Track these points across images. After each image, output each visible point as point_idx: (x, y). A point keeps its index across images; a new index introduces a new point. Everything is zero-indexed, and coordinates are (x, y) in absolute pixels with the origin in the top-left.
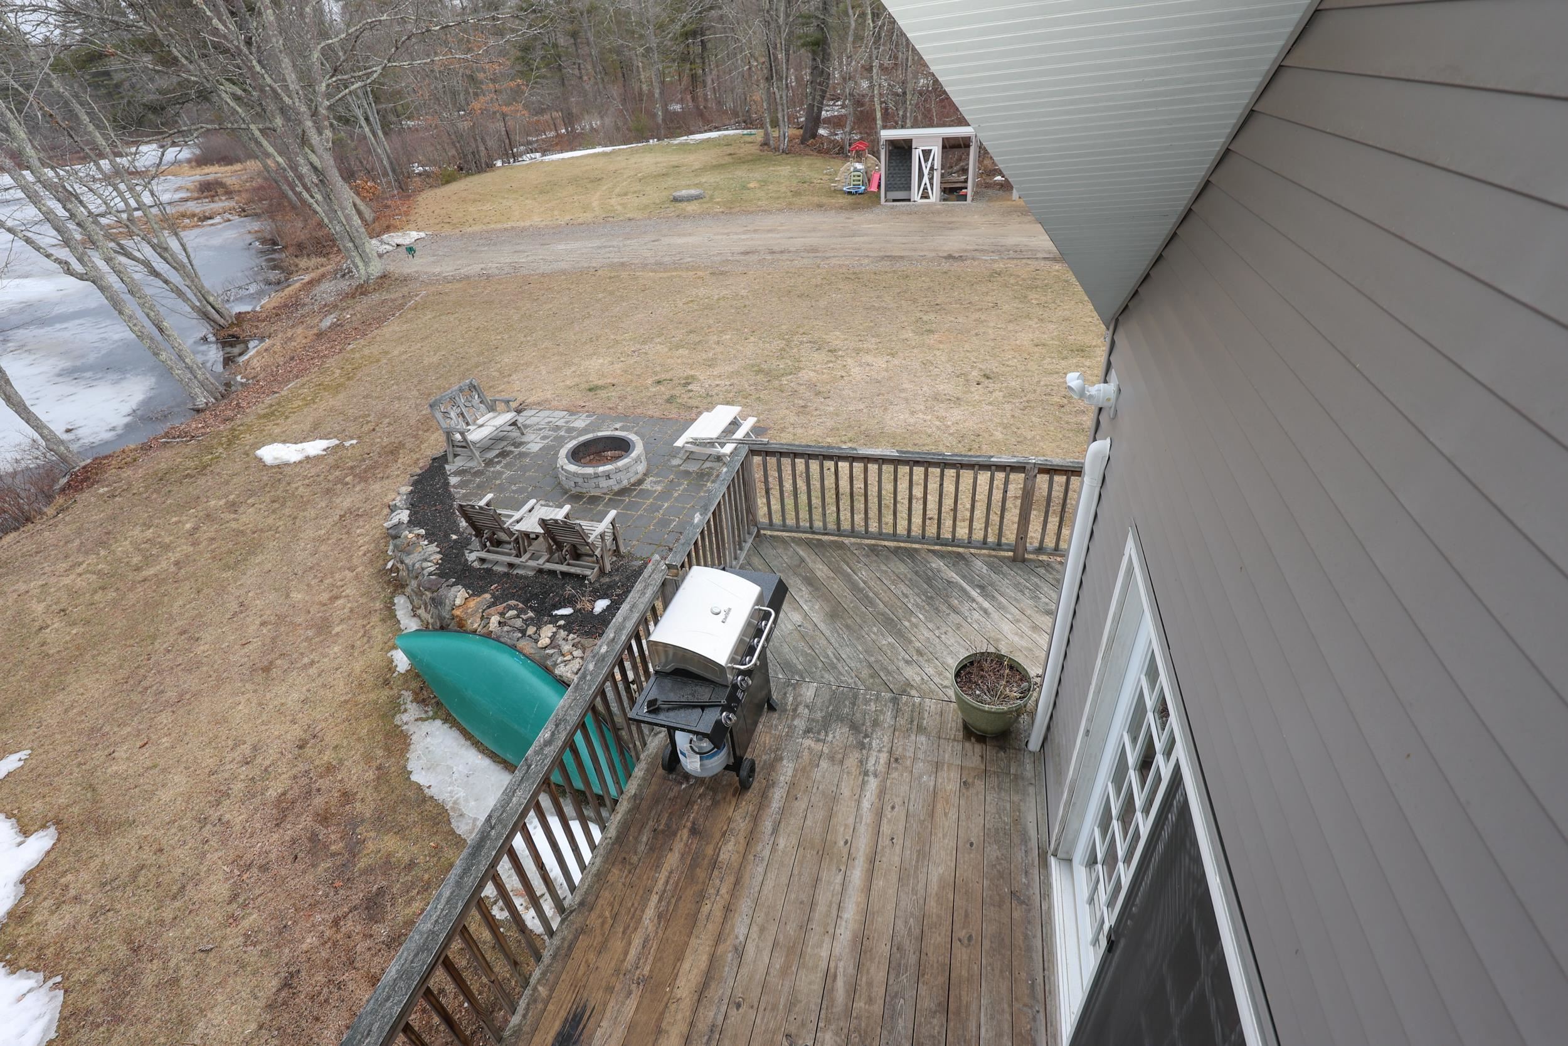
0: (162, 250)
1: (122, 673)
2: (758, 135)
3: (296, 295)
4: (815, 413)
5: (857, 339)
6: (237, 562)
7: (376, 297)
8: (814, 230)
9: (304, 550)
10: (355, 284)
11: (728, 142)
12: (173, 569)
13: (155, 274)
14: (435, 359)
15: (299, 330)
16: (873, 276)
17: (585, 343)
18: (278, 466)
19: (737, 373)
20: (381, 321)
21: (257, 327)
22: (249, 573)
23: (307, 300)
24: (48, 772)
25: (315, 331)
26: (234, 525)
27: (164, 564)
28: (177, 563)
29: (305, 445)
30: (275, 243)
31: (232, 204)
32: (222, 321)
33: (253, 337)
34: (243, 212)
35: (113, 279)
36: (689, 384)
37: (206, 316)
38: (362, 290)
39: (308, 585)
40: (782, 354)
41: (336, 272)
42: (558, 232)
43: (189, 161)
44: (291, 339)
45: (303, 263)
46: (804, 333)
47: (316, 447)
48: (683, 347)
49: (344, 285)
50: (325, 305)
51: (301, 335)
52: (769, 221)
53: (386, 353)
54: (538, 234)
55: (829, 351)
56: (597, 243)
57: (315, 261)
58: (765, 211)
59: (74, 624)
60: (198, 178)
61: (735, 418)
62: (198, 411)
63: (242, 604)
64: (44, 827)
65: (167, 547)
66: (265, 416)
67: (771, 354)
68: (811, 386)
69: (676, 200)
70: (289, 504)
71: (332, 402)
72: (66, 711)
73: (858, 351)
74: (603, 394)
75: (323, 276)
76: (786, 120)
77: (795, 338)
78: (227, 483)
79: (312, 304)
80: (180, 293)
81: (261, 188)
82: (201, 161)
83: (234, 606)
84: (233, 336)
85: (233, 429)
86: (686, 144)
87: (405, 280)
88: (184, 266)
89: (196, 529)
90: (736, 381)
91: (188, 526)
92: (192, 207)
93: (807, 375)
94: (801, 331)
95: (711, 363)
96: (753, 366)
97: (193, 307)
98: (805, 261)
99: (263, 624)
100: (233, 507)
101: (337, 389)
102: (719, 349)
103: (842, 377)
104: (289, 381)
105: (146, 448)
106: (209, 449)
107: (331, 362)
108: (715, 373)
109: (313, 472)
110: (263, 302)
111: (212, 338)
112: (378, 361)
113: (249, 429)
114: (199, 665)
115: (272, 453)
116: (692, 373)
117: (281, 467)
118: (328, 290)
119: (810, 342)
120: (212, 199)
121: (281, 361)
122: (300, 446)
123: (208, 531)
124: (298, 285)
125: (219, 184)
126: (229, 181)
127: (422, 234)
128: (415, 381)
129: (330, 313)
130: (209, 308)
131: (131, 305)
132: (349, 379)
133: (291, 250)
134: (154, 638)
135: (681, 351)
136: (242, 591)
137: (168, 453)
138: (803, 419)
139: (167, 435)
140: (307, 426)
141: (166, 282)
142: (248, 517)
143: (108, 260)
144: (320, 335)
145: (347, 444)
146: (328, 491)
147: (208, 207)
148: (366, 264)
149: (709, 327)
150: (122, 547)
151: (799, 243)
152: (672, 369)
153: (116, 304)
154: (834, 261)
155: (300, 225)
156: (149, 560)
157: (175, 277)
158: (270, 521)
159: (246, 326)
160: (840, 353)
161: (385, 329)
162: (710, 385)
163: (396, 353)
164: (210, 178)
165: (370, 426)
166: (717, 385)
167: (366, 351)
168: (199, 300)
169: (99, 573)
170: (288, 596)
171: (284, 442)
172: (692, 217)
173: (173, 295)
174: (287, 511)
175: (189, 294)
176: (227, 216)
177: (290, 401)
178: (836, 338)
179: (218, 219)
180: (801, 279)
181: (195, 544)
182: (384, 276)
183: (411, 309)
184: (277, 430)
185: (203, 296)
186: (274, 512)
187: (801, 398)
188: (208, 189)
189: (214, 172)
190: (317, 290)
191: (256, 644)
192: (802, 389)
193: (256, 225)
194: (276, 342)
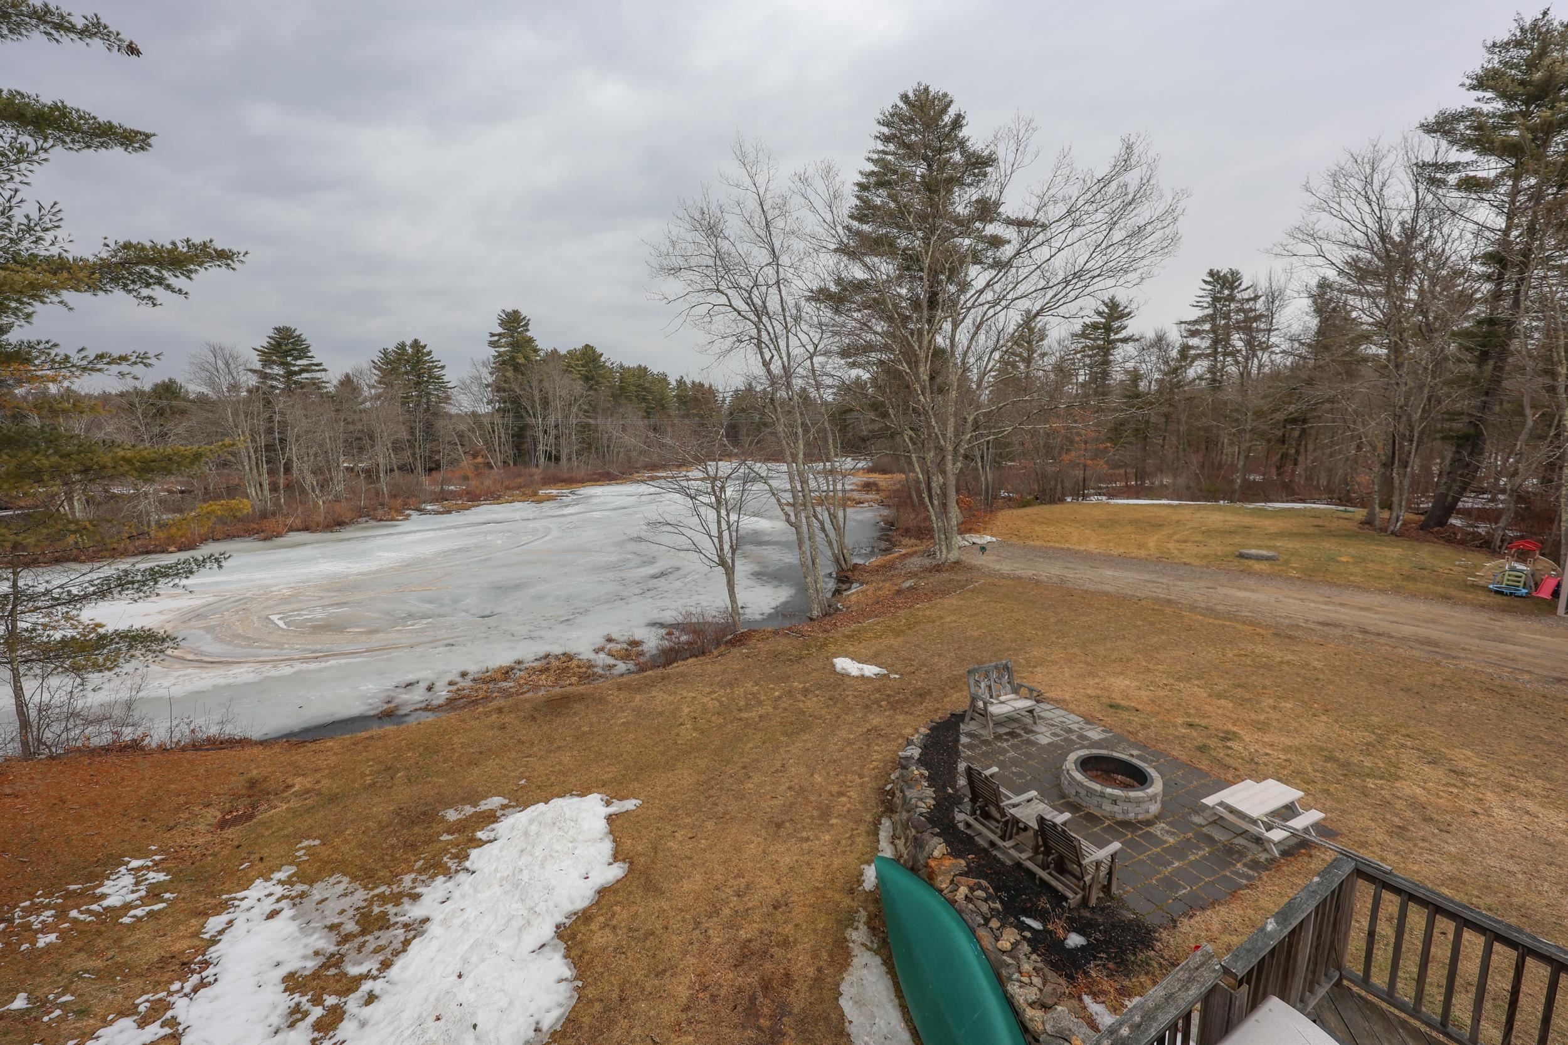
0: (833, 517)
1: (703, 778)
2: (1360, 513)
3: (893, 562)
4: (1422, 844)
5: (1506, 771)
6: (792, 733)
7: (946, 576)
8: (1434, 622)
9: (835, 744)
10: (935, 563)
11: (1316, 515)
12: (757, 719)
13: (823, 529)
14: (976, 634)
15: (888, 584)
16: (1539, 699)
17: (1114, 661)
18: (842, 675)
19: (1298, 750)
20: (945, 593)
21: (862, 575)
22: (797, 744)
23: (899, 566)
24: (643, 822)
25: (898, 588)
26: (801, 705)
27: (754, 714)
28: (760, 717)
29: (865, 666)
30: (893, 525)
31: (878, 497)
32: (844, 567)
33: (856, 581)
34: (882, 502)
35: (805, 528)
36: (1229, 740)
37: (838, 562)
38: (938, 568)
39: (828, 774)
40: (1368, 749)
41: (924, 552)
42: (1109, 560)
43: (863, 469)
44: (879, 589)
45: (905, 541)
46: (1408, 736)
47: (870, 670)
48: (1226, 698)
49: (927, 562)
50: (910, 572)
51: (886, 588)
52: (1364, 599)
53: (942, 618)
54: (1089, 558)
55: (1451, 771)
56: (1146, 577)
57: (912, 541)
58: (1359, 587)
59: (697, 730)
60: (864, 479)
61: (1293, 803)
62: (811, 619)
63: (783, 766)
64: (623, 861)
65: (760, 703)
66: (847, 636)
67: (1351, 744)
68: (1414, 804)
69: (1241, 556)
70: (839, 705)
71: (892, 641)
72: (668, 786)
73: (1508, 789)
74: (1125, 715)
75: (916, 552)
76: (1404, 503)
77: (1393, 738)
78: (809, 674)
79: (901, 569)
80: (830, 543)
81: (898, 490)
83: (778, 764)
84: (846, 577)
85: (826, 639)
86: (1263, 510)
87: (971, 568)
88: (840, 529)
89: (780, 697)
90: (1294, 758)
91: (777, 694)
93: (1408, 788)
94: (1403, 731)
95: (1262, 727)
96: (1322, 749)
97: (834, 554)
98: (1416, 653)
99: (790, 788)
100: (806, 692)
101: (898, 633)
102: (1274, 715)
103: (1475, 813)
104: (871, 617)
105: (775, 633)
106: (808, 647)
107: (901, 613)
108: (1265, 740)
109: (862, 688)
110: (871, 560)
111: (835, 575)
112: (934, 622)
113: (835, 643)
114: (743, 797)
115: (843, 664)
116: (1235, 729)
117: (845, 675)
118: (915, 563)
119: (1418, 750)
120: (867, 492)
121: (870, 602)
122: (861, 666)
123: (785, 703)
124: (897, 555)
125: (875, 484)
126: (880, 483)
127: (994, 539)
129: (911, 578)
130: (842, 556)
131: (806, 546)
132: (909, 629)
133: (900, 531)
134: (728, 762)
135: (1223, 702)
136: (787, 756)
137: (785, 641)
138: (1397, 844)
139: (790, 629)
140: (870, 653)
141: (827, 536)
142: (811, 703)
143: (807, 518)
144: (900, 592)
145: (892, 676)
146: (867, 707)
147: (864, 496)
148: (948, 551)
149: (1264, 687)
150: (739, 692)
151: (1408, 630)
152: (1209, 717)
153: (800, 542)
154: (1464, 664)
155: (912, 517)
156: (748, 707)
157: (832, 534)
158: (823, 712)
159: (856, 573)
160: (1473, 780)
161: (946, 600)
162: (1256, 751)
163: (949, 620)
164: (871, 480)
165: (912, 669)
166: (1267, 754)
167: (928, 613)
168: (838, 550)
169: (721, 703)
170: (812, 775)
171: (853, 659)
172: (1260, 575)
173: (827, 544)
174: (835, 710)
175: (835, 546)
176: (871, 503)
177: (866, 631)
178: (1465, 758)
179: (866, 504)
180: (1408, 671)
181: (775, 708)
182: (957, 563)
183: (969, 590)
184: (851, 649)
185: (842, 549)
186: (828, 706)
187: (1397, 815)
188: (868, 487)
189: (876, 477)
190: (908, 561)
191: (779, 802)
192: (1400, 804)
193: (885, 512)
194: (869, 589)
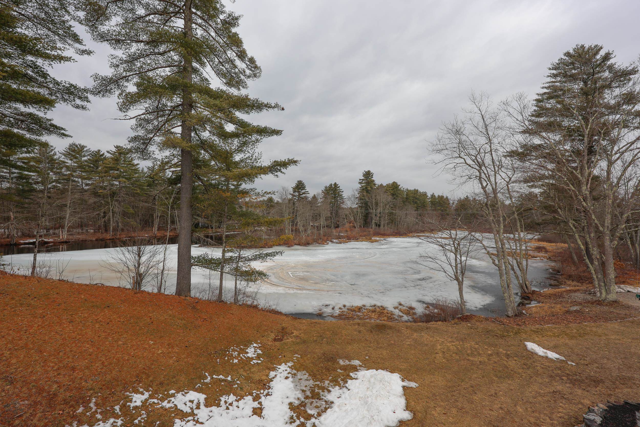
0: (519, 264)
1: (449, 384)
3: (561, 293)
6: (501, 377)
7: (606, 308)
9: (531, 393)
10: (595, 299)
12: (478, 363)
13: (513, 269)
15: (559, 306)
18: (532, 353)
20: (607, 320)
21: (539, 298)
22: (504, 384)
23: (566, 296)
24: (419, 396)
25: (566, 309)
26: (505, 363)
27: (476, 359)
28: (480, 362)
29: (548, 352)
30: (559, 272)
31: (546, 255)
32: (526, 291)
33: (535, 300)
34: (549, 258)
35: (503, 268)
37: (522, 287)
38: (599, 303)
39: (527, 409)
41: (586, 291)
44: (552, 308)
45: (569, 282)
47: (552, 355)
49: (589, 297)
50: (575, 302)
51: (558, 308)
53: (607, 335)
57: (575, 283)
59: (444, 358)
60: (536, 245)
62: (508, 316)
63: (496, 394)
64: (411, 411)
65: (480, 354)
66: (534, 331)
70: (531, 370)
71: (567, 341)
72: (431, 382)
75: (578, 290)
78: (509, 346)
79: (568, 299)
80: (517, 277)
81: (562, 252)
82: (539, 240)
83: (493, 392)
84: (528, 297)
85: (519, 329)
87: (629, 307)
88: (524, 270)
89: (491, 355)
91: (489, 352)
92: (531, 253)
97: (520, 283)
100: (508, 356)
101: (572, 338)
104: (549, 323)
105: (487, 319)
106: (508, 331)
107: (572, 325)
109: (547, 364)
110: (545, 290)
111: (519, 294)
112: (600, 336)
113: (526, 332)
114: (472, 403)
115: (531, 346)
117: (533, 354)
118: (579, 296)
120: (539, 252)
121: (548, 314)
122: (545, 351)
123: (495, 358)
124: (563, 289)
125: (544, 248)
126: (548, 248)
128: (622, 356)
129: (577, 305)
130: (524, 285)
131: (505, 277)
132: (580, 336)
133: (565, 276)
134: (463, 381)
136: (498, 389)
137: (493, 325)
139: (495, 319)
140: (552, 345)
141: (515, 273)
142: (512, 363)
143: (505, 263)
144: (568, 312)
145: (569, 363)
146: (552, 376)
147: (536, 254)
148: (607, 293)
150: (467, 345)
153: (501, 275)
155: (575, 269)
156: (472, 354)
157: (519, 273)
158: (520, 371)
159: (535, 296)
161: (608, 324)
163: (613, 337)
164: (541, 245)
165: (586, 362)
167: (594, 329)
168: (523, 282)
171: (539, 345)
173: (515, 277)
174: (529, 372)
175: (520, 278)
176: (542, 258)
177: (547, 331)
179: (538, 258)
181: (489, 360)
182: (615, 302)
183: (629, 321)
184: (537, 339)
185: (525, 280)
186: (523, 368)
188: (539, 249)
189: (544, 244)
190: (573, 294)
193: (553, 264)
194: (546, 306)
